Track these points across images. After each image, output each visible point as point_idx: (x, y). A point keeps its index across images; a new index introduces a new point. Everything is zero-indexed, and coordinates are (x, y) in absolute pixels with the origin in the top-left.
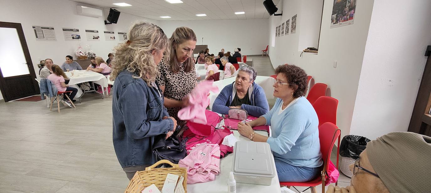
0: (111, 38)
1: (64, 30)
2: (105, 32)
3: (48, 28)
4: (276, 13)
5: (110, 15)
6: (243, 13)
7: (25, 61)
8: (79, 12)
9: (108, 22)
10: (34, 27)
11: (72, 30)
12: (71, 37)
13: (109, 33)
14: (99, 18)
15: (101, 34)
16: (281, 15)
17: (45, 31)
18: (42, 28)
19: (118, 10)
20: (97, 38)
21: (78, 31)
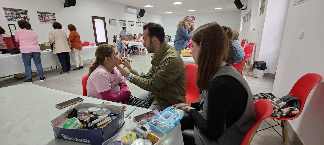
0: (139, 25)
1: (120, 21)
2: (136, 22)
3: (114, 20)
4: (242, 8)
5: (140, 12)
6: (221, 8)
7: (105, 36)
8: (126, 11)
9: (139, 16)
10: (109, 19)
11: (123, 21)
12: (123, 24)
13: (139, 22)
14: (135, 14)
15: (135, 23)
16: (246, 9)
17: (113, 21)
18: (112, 19)
19: (144, 9)
20: (133, 25)
21: (125, 21)
